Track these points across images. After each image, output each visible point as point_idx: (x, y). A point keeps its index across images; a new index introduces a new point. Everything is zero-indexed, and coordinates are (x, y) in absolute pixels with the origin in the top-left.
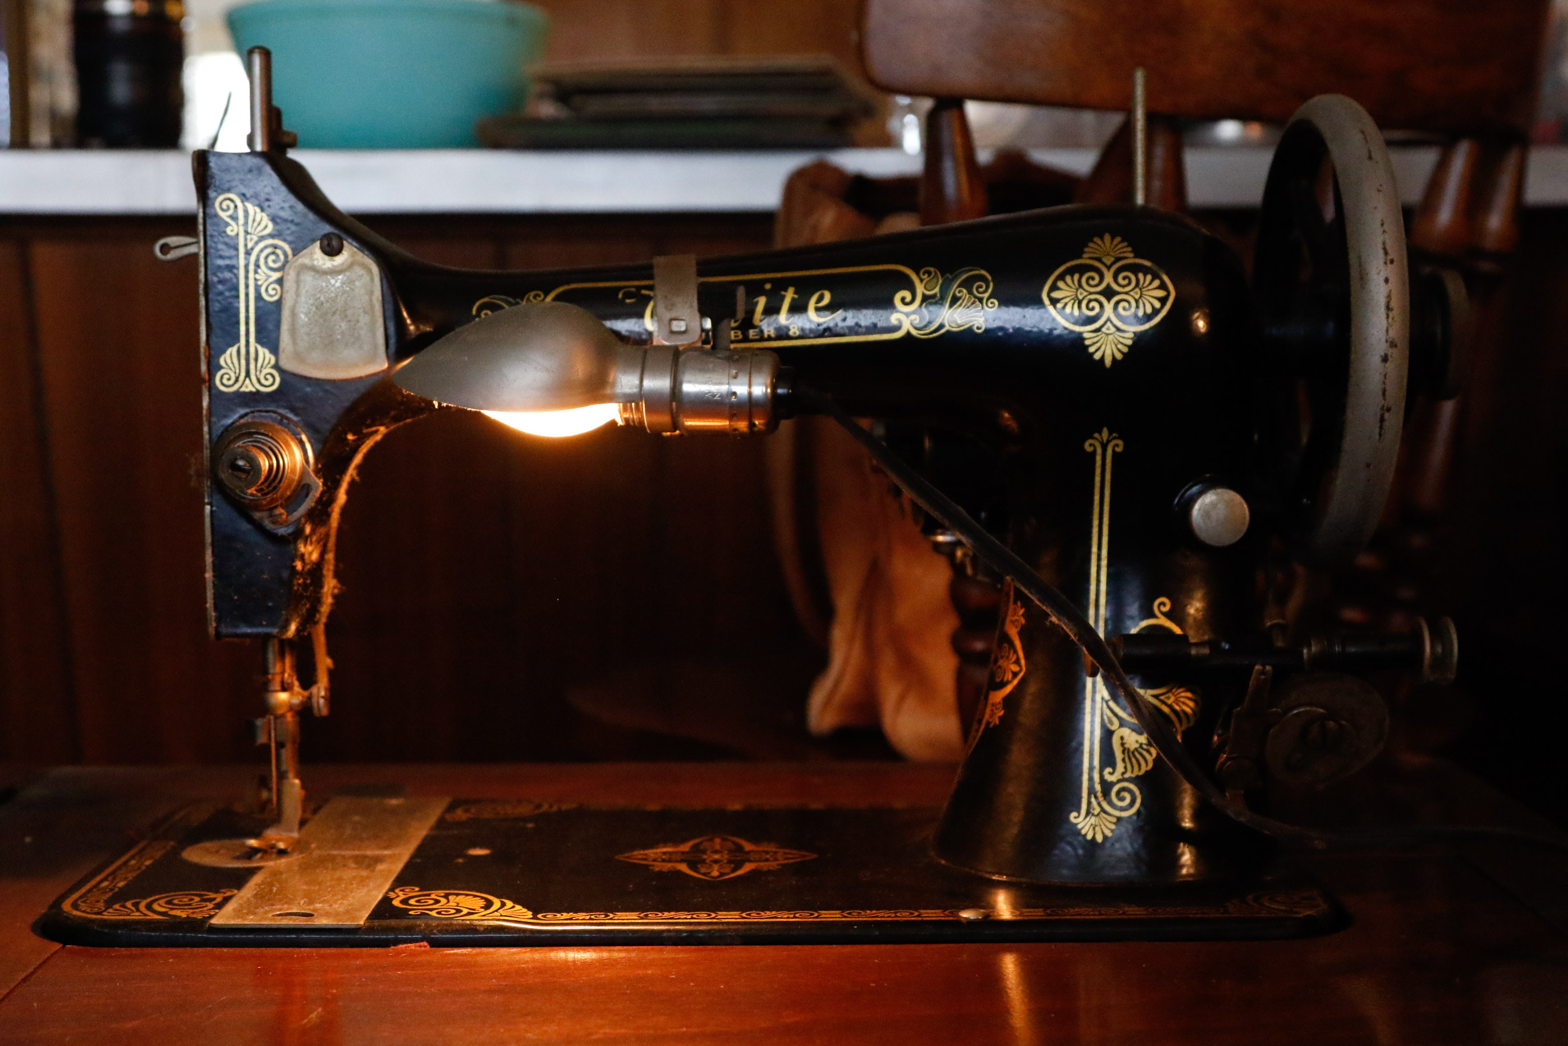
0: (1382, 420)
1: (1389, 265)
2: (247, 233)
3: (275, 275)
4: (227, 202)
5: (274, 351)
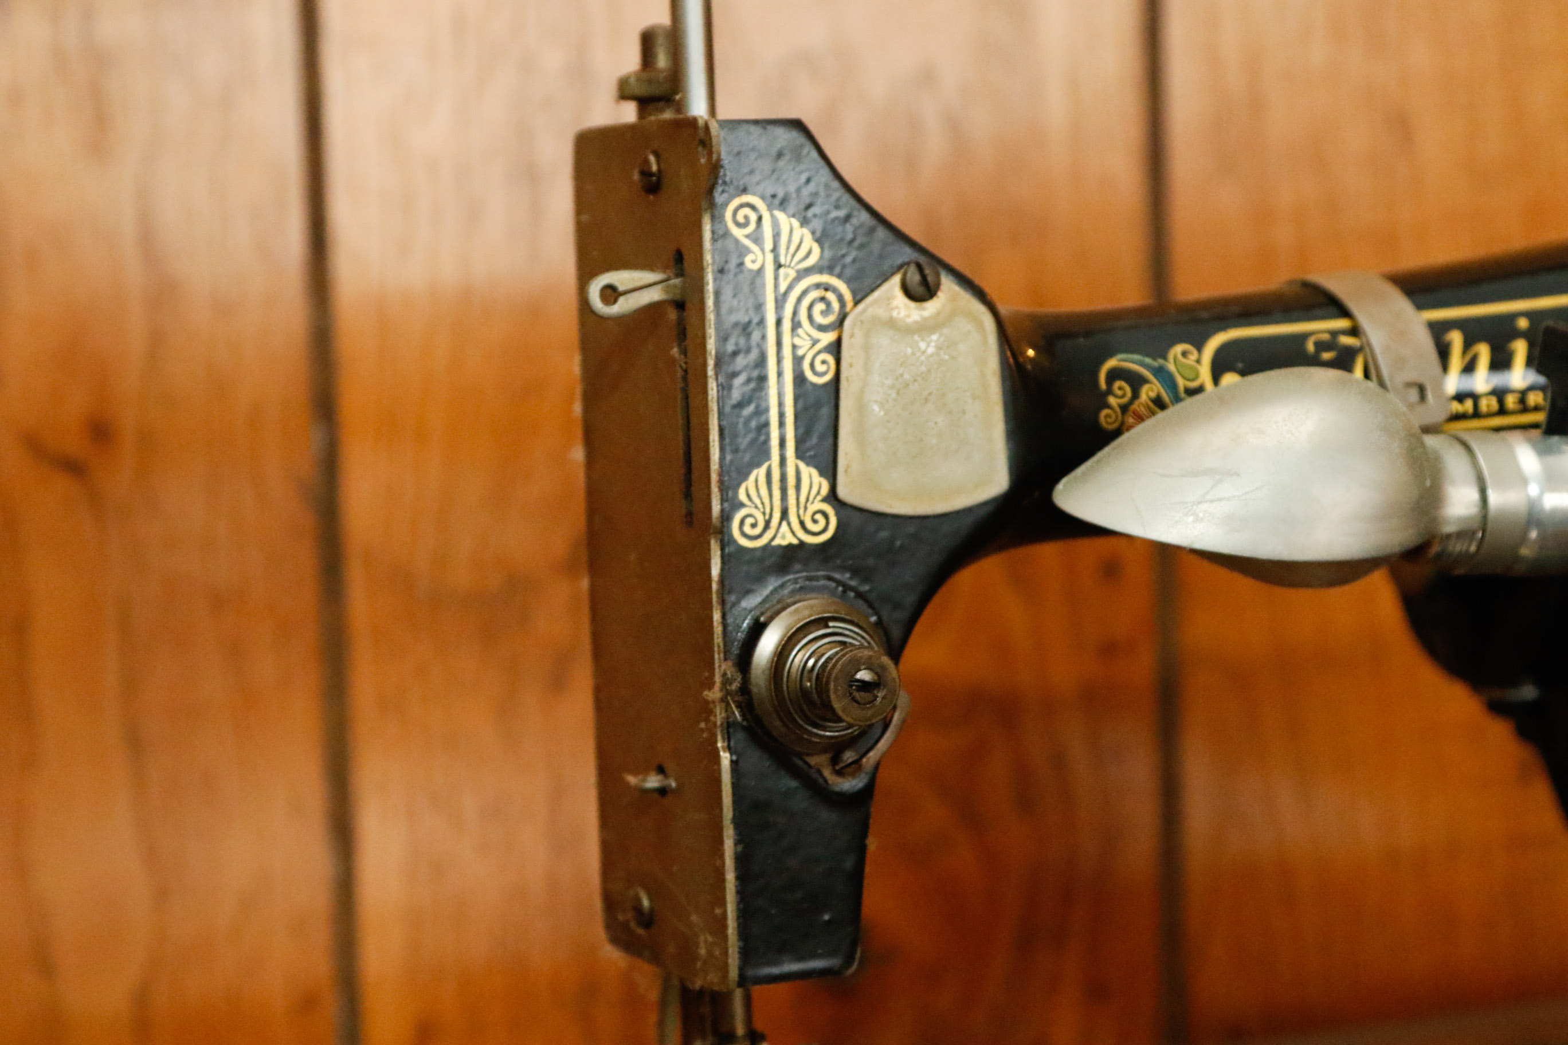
2: (778, 266)
3: (825, 338)
4: (745, 211)
5: (826, 471)
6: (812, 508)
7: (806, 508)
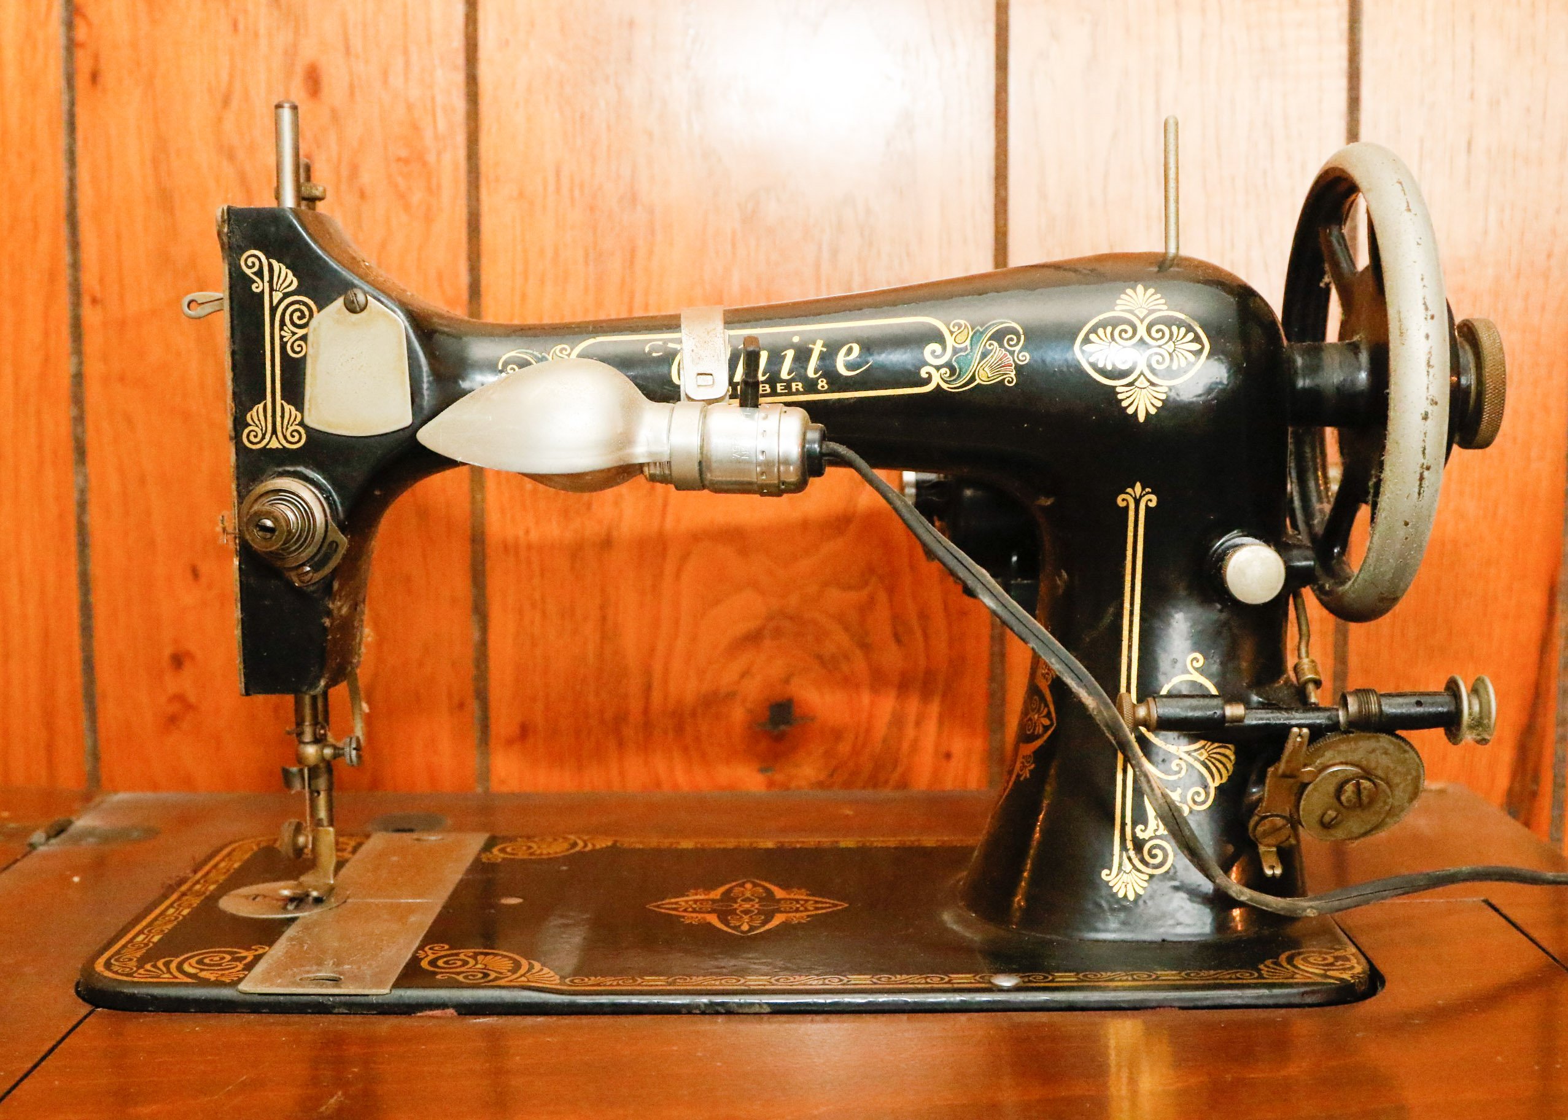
0: (1421, 478)
1: (1430, 321)
2: (272, 290)
3: (301, 332)
4: (253, 259)
5: (300, 407)
6: (291, 429)
7: (287, 429)
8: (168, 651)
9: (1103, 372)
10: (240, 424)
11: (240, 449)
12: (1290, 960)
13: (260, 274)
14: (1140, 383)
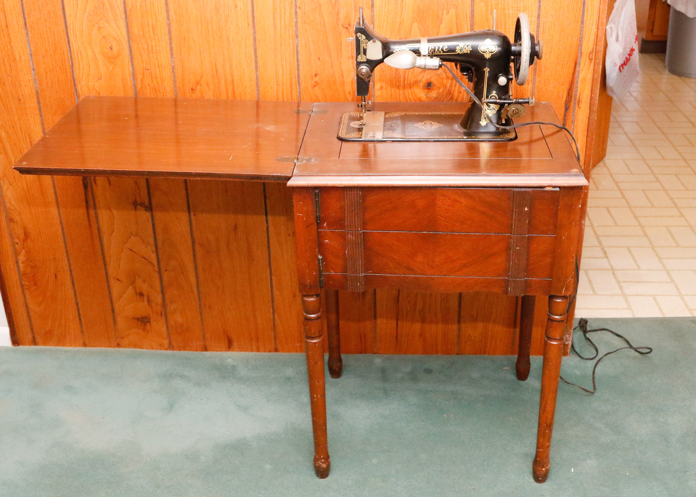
2: (362, 39)
3: (366, 45)
4: (359, 34)
5: (366, 55)
7: (364, 59)
8: (314, 73)
9: (482, 52)
10: (357, 58)
11: (357, 62)
12: (505, 135)
13: (360, 36)
14: (487, 53)
